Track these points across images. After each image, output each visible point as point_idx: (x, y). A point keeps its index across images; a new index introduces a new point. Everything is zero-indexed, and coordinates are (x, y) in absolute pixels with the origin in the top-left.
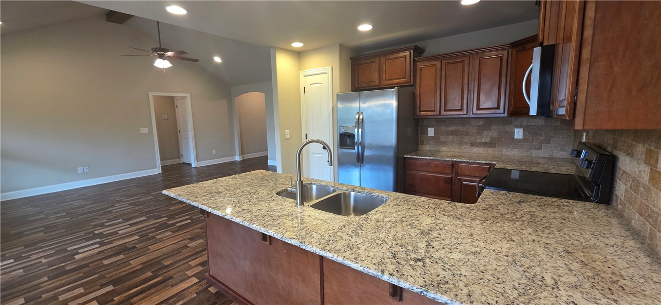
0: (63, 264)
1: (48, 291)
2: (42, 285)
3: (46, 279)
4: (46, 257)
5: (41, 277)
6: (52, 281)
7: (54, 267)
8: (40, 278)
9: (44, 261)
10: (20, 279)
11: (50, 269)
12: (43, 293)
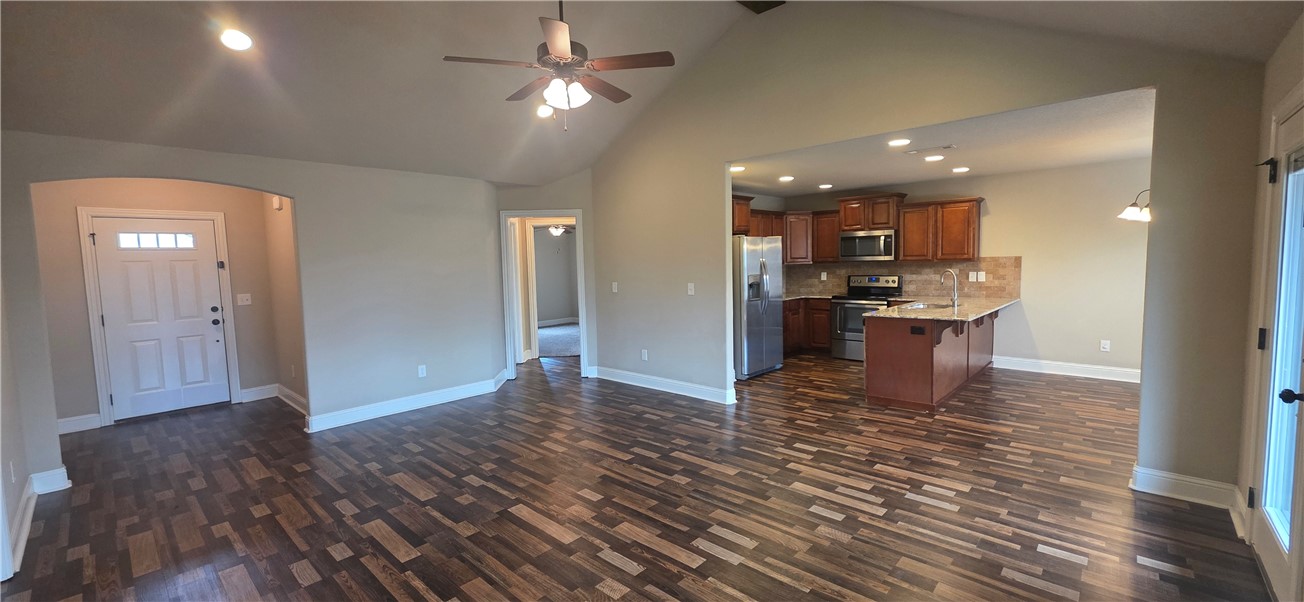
0: (991, 490)
1: (1034, 473)
2: (1035, 482)
3: (1025, 486)
4: (994, 517)
5: (1028, 493)
6: (1019, 479)
7: (1004, 494)
8: (1030, 491)
9: (1003, 513)
10: (1049, 506)
11: (1009, 495)
12: (1040, 475)
